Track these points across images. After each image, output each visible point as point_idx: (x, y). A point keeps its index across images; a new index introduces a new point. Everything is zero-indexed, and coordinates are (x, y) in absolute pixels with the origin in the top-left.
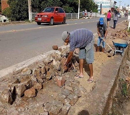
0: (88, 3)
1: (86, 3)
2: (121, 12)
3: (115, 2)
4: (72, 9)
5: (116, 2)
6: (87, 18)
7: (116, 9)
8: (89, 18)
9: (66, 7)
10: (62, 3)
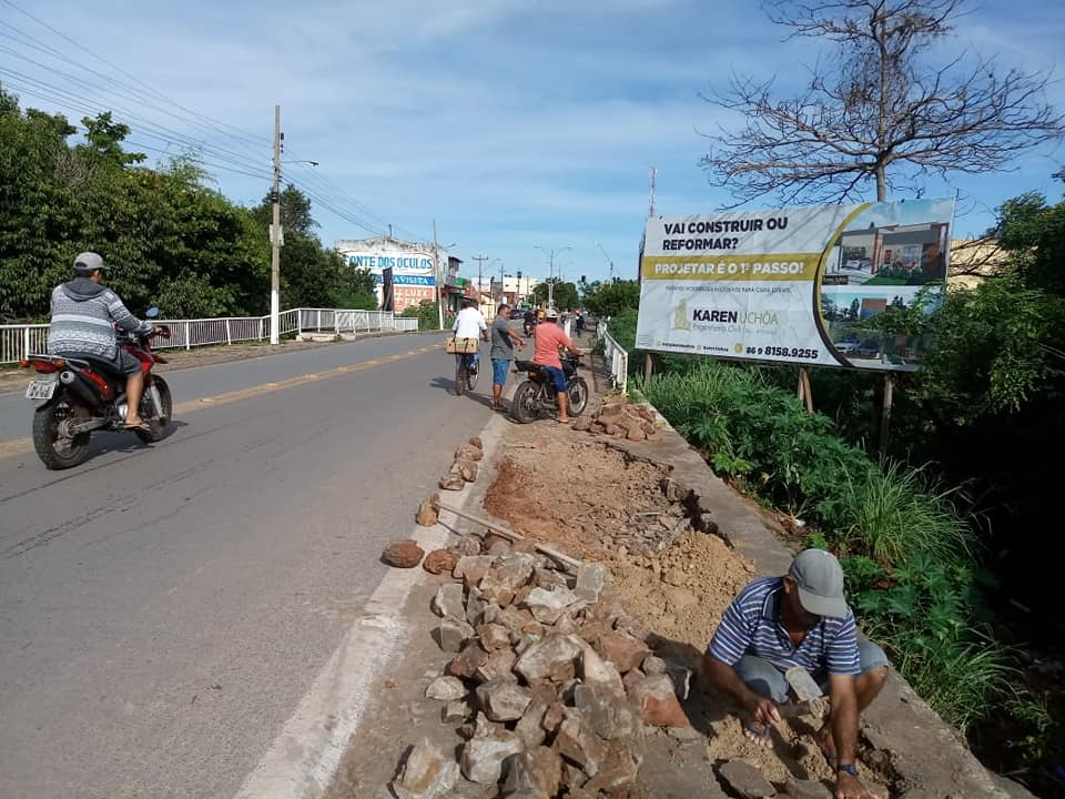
0: (314, 263)
1: (300, 264)
2: (487, 299)
3: (454, 261)
4: (227, 293)
5: (458, 261)
6: (330, 337)
7: (463, 292)
8: (338, 340)
9: (188, 284)
10: (159, 269)
